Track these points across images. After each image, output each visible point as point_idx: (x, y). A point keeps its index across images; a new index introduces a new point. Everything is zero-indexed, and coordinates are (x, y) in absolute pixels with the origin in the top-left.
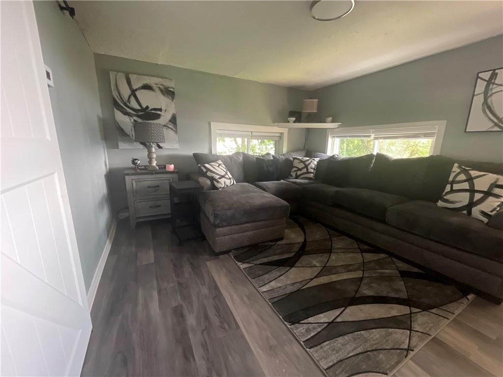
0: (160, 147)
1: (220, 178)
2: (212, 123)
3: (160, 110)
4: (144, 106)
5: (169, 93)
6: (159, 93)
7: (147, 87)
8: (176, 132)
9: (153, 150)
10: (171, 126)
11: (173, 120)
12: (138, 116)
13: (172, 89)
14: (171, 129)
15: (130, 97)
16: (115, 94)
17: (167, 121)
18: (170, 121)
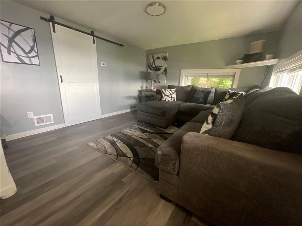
0: (159, 82)
1: (164, 96)
2: (181, 70)
3: (161, 66)
4: (156, 66)
5: (165, 59)
6: (161, 59)
7: (158, 58)
8: (166, 76)
9: (153, 83)
10: (164, 73)
11: (165, 70)
12: (154, 70)
13: (166, 57)
14: (164, 74)
15: (153, 63)
16: (149, 63)
17: (163, 71)
18: (164, 71)
